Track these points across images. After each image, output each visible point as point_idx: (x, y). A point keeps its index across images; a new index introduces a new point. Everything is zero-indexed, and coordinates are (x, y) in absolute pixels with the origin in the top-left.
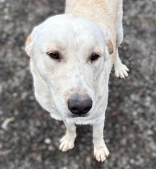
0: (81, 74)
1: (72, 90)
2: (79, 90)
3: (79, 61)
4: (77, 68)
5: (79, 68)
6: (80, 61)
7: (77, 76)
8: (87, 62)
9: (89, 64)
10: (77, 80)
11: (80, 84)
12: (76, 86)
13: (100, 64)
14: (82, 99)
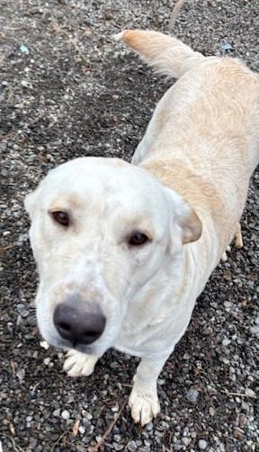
0: (99, 260)
1: (70, 286)
2: (84, 289)
3: (103, 238)
4: (96, 248)
5: (100, 249)
6: (106, 237)
7: (89, 262)
8: (119, 244)
9: (123, 248)
10: (88, 270)
11: (91, 278)
12: (80, 280)
13: (150, 257)
14: (85, 309)
